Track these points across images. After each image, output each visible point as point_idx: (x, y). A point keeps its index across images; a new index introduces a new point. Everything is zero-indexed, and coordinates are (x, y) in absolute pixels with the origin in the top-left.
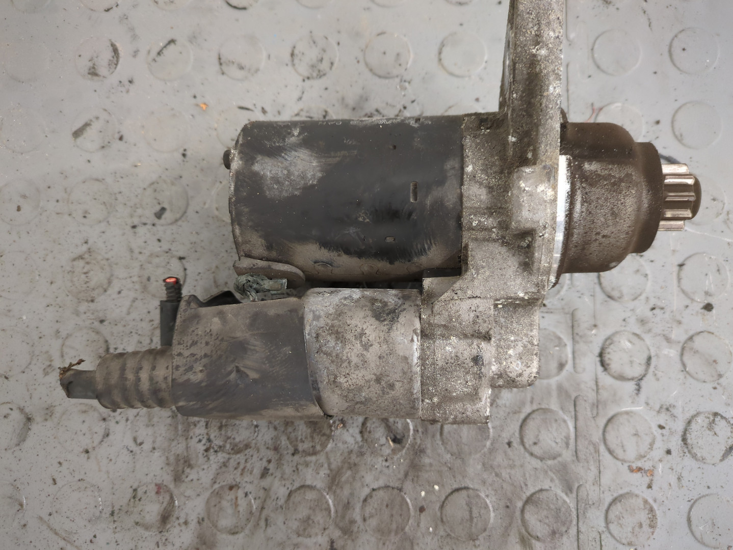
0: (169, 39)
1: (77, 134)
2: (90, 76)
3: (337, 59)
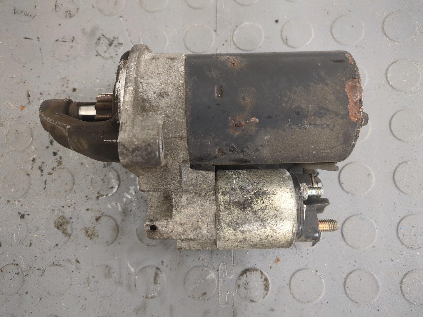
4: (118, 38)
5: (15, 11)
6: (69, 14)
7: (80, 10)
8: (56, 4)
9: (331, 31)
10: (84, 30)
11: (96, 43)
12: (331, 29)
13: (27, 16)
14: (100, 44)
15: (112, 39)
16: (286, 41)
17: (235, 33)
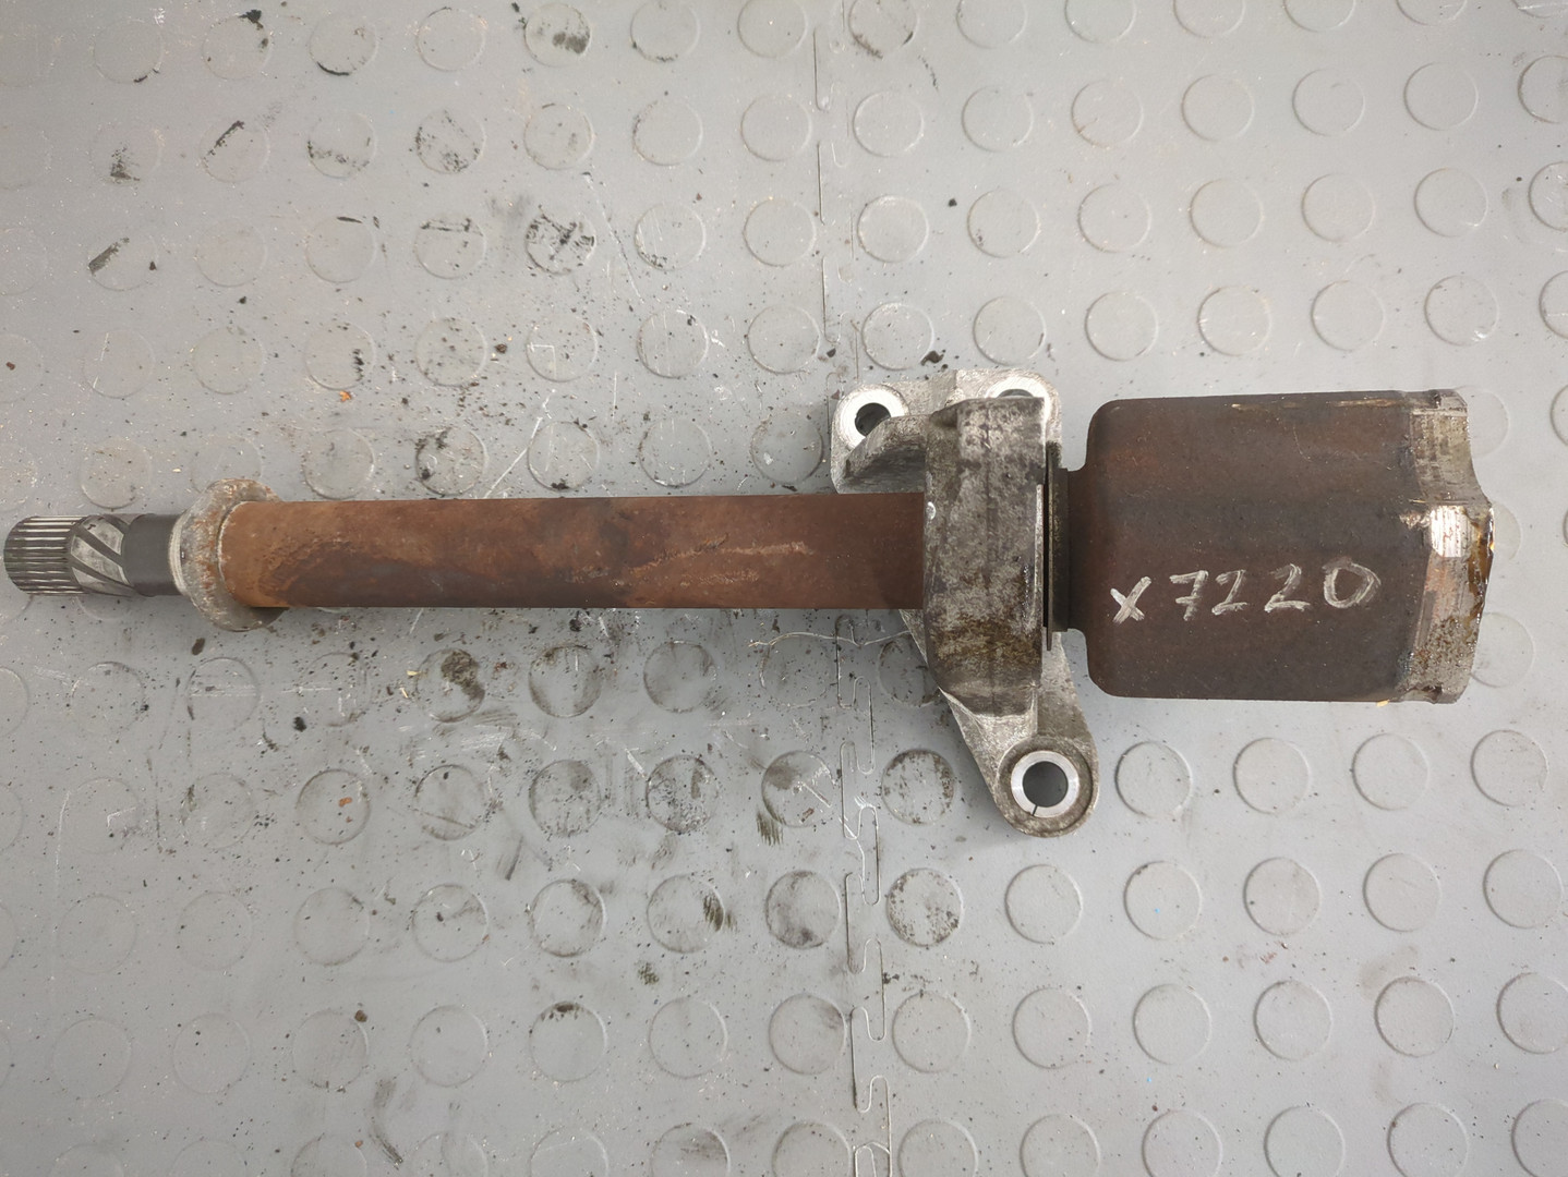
0: (234, 122)
1: (95, 265)
2: (114, 179)
3: (484, 144)
4: (581, 226)
5: (313, 151)
6: (456, 163)
7: (481, 152)
8: (419, 134)
9: (1079, 221)
10: (494, 201)
11: (528, 237)
12: (1079, 215)
13: (344, 165)
14: (537, 239)
15: (568, 227)
16: (978, 243)
17: (863, 219)
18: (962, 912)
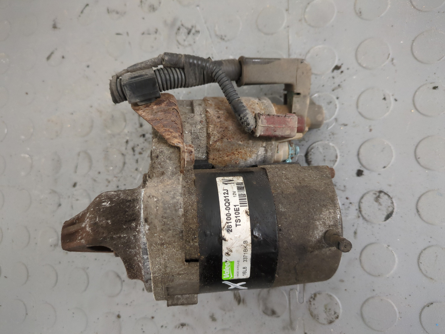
18: (341, 312)
